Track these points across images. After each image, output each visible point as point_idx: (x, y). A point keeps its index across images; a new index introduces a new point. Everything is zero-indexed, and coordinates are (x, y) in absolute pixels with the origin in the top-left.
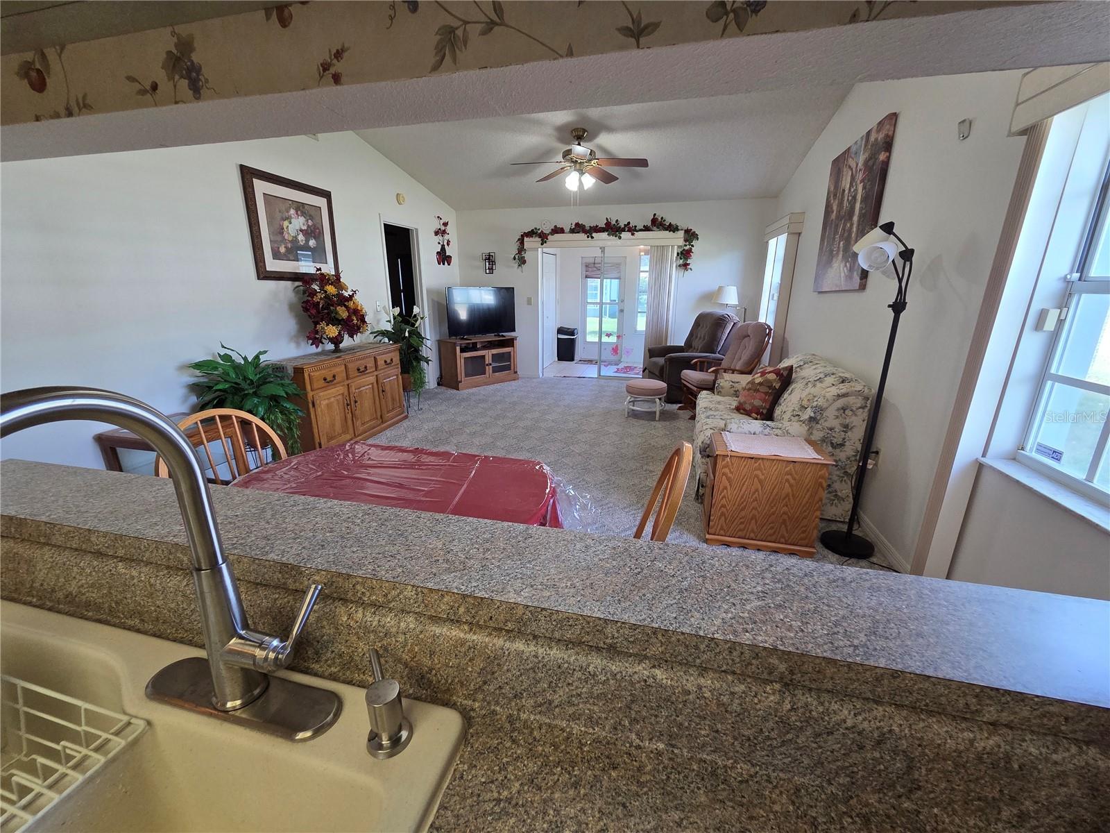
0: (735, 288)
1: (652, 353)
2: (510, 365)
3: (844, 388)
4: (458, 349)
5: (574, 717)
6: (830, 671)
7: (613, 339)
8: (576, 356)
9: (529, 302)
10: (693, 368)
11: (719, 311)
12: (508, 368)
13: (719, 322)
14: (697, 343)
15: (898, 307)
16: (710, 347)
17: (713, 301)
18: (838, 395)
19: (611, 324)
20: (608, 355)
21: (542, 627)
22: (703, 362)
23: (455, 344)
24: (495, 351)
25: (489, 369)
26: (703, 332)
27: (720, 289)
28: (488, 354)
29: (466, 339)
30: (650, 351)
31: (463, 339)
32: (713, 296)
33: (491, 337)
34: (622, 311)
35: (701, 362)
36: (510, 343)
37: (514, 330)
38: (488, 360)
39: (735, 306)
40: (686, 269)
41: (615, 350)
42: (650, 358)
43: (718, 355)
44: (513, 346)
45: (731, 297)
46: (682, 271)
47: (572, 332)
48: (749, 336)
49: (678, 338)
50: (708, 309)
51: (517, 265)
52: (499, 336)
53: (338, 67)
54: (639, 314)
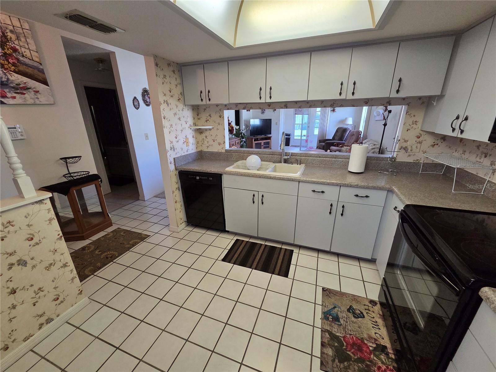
0: (351, 118)
1: (320, 141)
2: (269, 146)
3: (374, 147)
4: (253, 140)
5: (316, 164)
6: (339, 156)
7: (305, 138)
8: (290, 144)
9: (276, 124)
10: (335, 146)
11: (345, 127)
12: (268, 147)
13: (344, 130)
14: (337, 138)
15: (385, 125)
16: (341, 139)
17: (343, 123)
18: (372, 149)
19: (305, 132)
20: (304, 143)
21: (313, 156)
22: (338, 144)
23: (252, 138)
24: (265, 141)
25: (262, 147)
26: (339, 134)
27: (346, 118)
28: (262, 142)
29: (255, 137)
30: (319, 140)
31: (254, 137)
32: (343, 121)
33: (263, 136)
34: (308, 127)
35: (337, 144)
36: (270, 138)
37: (270, 134)
38: (262, 144)
39: (351, 125)
40: (334, 112)
41: (307, 141)
42: (319, 143)
43: (344, 142)
44: (270, 139)
45: (350, 121)
46: (332, 112)
47: (289, 135)
48: (354, 135)
49: (330, 136)
50: (341, 126)
51: (273, 111)
52: (266, 136)
53: (301, 107)
54: (315, 128)
